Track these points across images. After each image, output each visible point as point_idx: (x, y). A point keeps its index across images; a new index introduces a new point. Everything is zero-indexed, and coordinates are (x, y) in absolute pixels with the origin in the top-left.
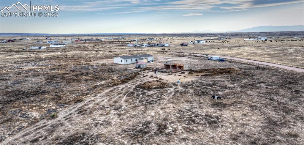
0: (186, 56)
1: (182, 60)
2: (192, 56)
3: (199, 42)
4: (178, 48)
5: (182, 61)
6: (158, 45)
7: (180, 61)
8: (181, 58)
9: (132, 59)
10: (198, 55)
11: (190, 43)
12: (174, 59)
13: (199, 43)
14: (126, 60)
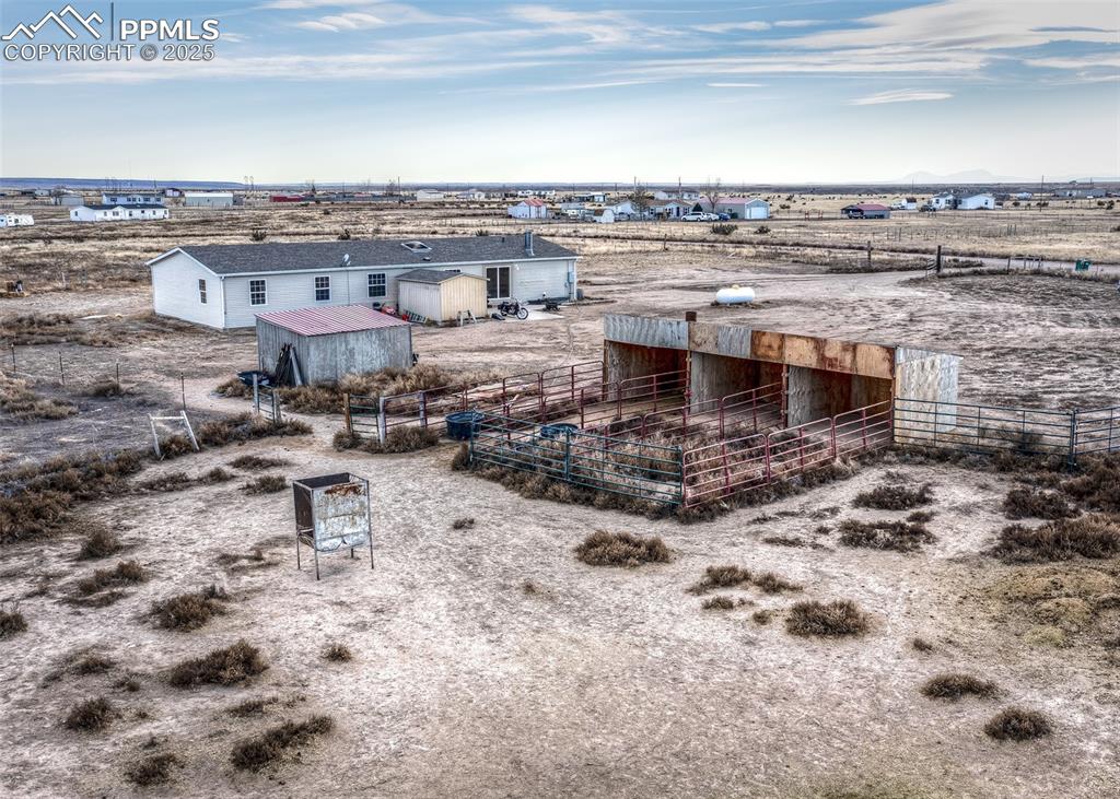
0: (889, 267)
1: (854, 296)
2: (946, 271)
3: (955, 205)
4: (825, 228)
5: (862, 313)
6: (698, 208)
7: (838, 306)
8: (852, 279)
9: (322, 272)
10: (991, 264)
11: (903, 208)
12: (777, 291)
13: (955, 208)
14: (241, 288)
